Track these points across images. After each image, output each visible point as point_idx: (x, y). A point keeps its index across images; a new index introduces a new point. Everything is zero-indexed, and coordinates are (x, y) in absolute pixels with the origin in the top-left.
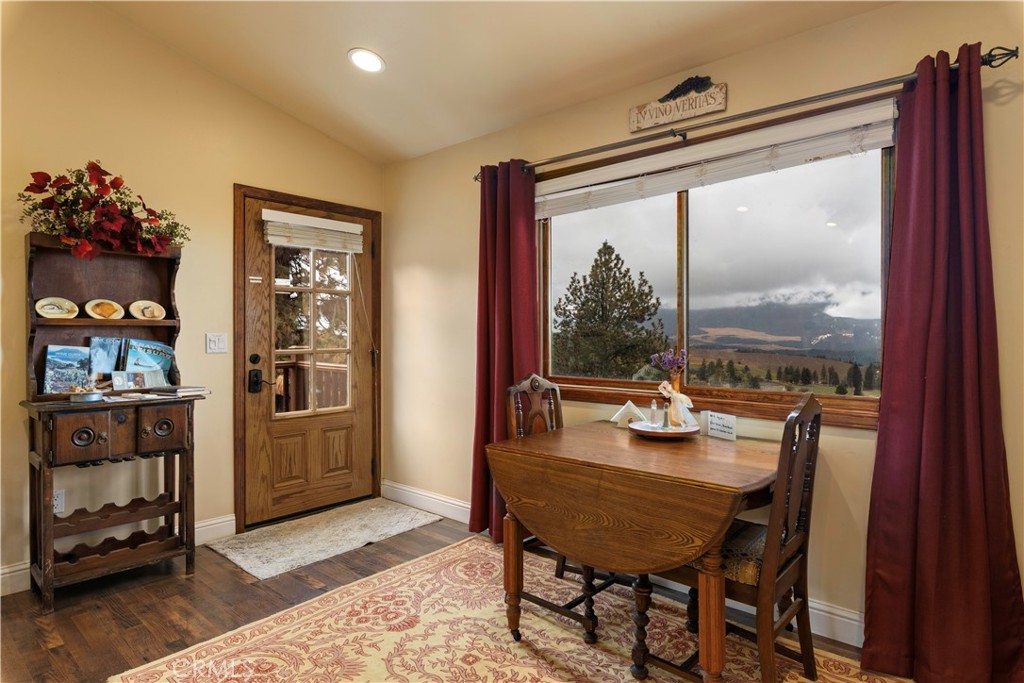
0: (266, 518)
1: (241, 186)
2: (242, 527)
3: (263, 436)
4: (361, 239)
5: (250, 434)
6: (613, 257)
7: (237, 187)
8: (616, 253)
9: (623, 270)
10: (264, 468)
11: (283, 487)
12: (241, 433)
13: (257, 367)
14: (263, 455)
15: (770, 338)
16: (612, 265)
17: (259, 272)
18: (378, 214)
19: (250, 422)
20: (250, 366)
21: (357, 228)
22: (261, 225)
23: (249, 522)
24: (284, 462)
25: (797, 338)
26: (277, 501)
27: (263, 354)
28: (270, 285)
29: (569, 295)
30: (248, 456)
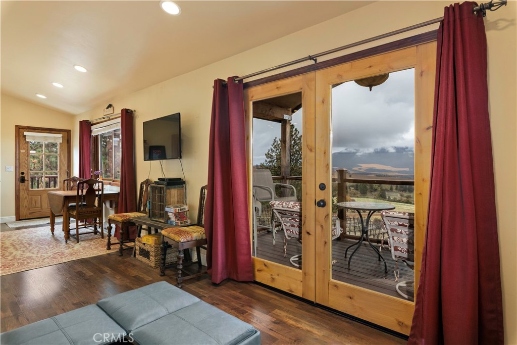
0: (27, 218)
1: (17, 126)
2: (18, 219)
3: (25, 195)
4: (62, 138)
5: (21, 194)
6: (294, 129)
7: (16, 126)
8: (295, 128)
9: (298, 136)
10: (26, 204)
11: (32, 210)
12: (18, 194)
13: (23, 176)
14: (26, 200)
15: (393, 169)
16: (293, 133)
17: (24, 149)
18: (70, 131)
19: (21, 191)
20: (21, 175)
21: (60, 136)
22: (25, 136)
23: (20, 218)
24: (33, 203)
25: (408, 169)
26: (30, 213)
27: (25, 172)
28: (28, 153)
29: (272, 148)
30: (20, 200)
